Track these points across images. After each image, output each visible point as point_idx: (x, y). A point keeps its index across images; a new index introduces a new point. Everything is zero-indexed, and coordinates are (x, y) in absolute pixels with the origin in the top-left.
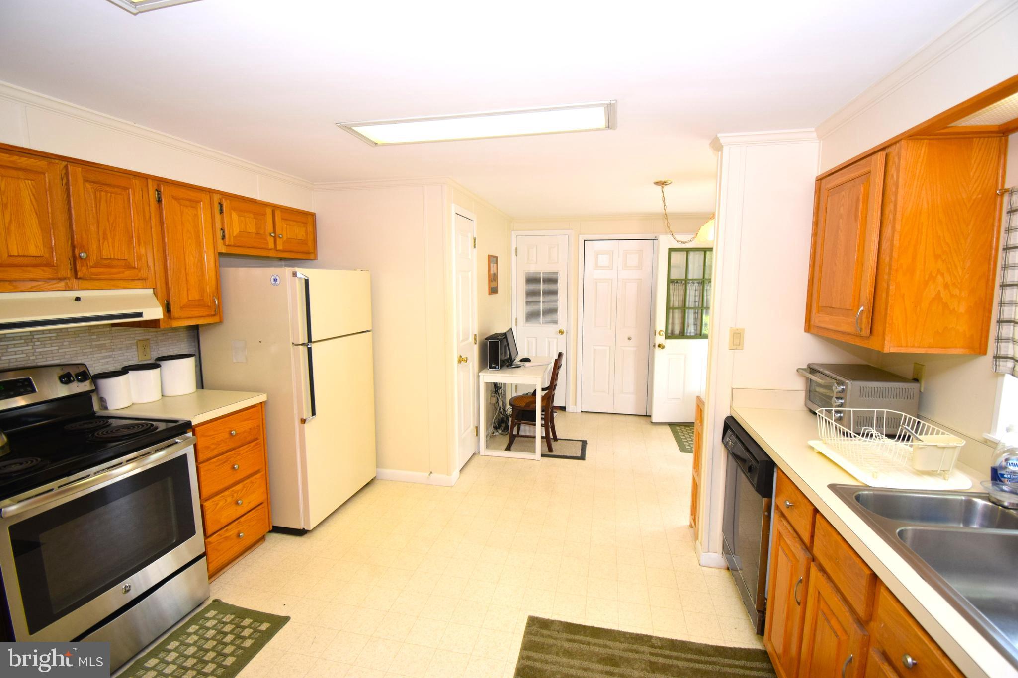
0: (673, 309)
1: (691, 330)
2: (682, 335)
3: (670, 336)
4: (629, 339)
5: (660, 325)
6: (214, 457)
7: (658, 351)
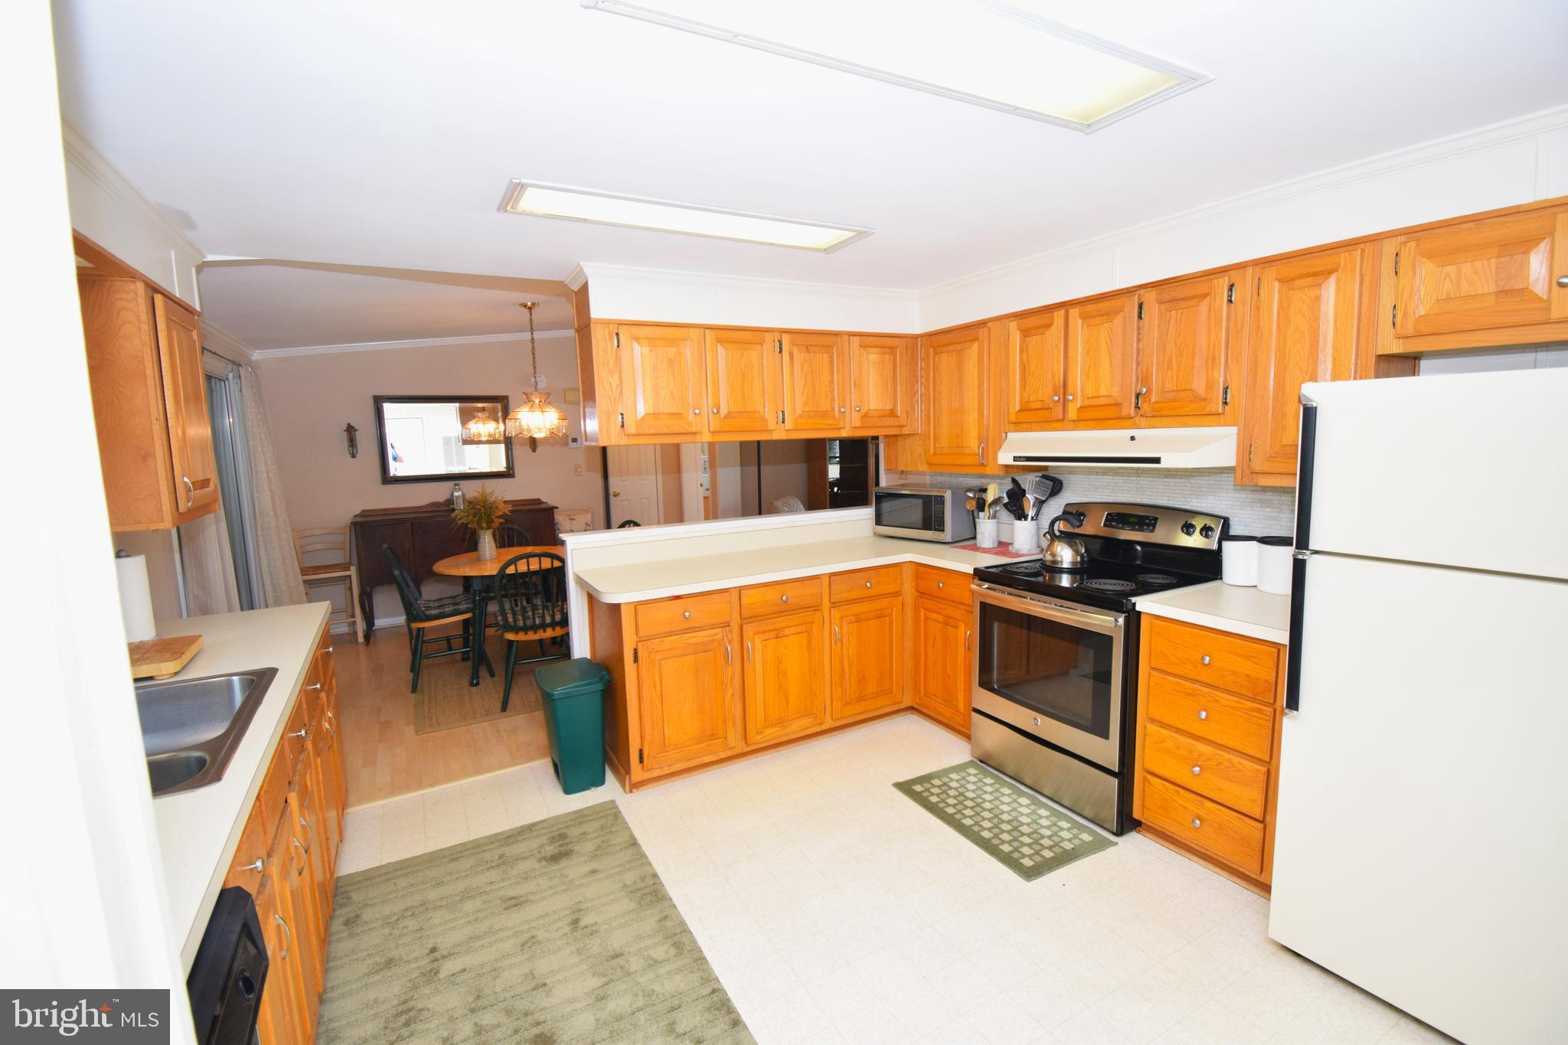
6: (1175, 675)
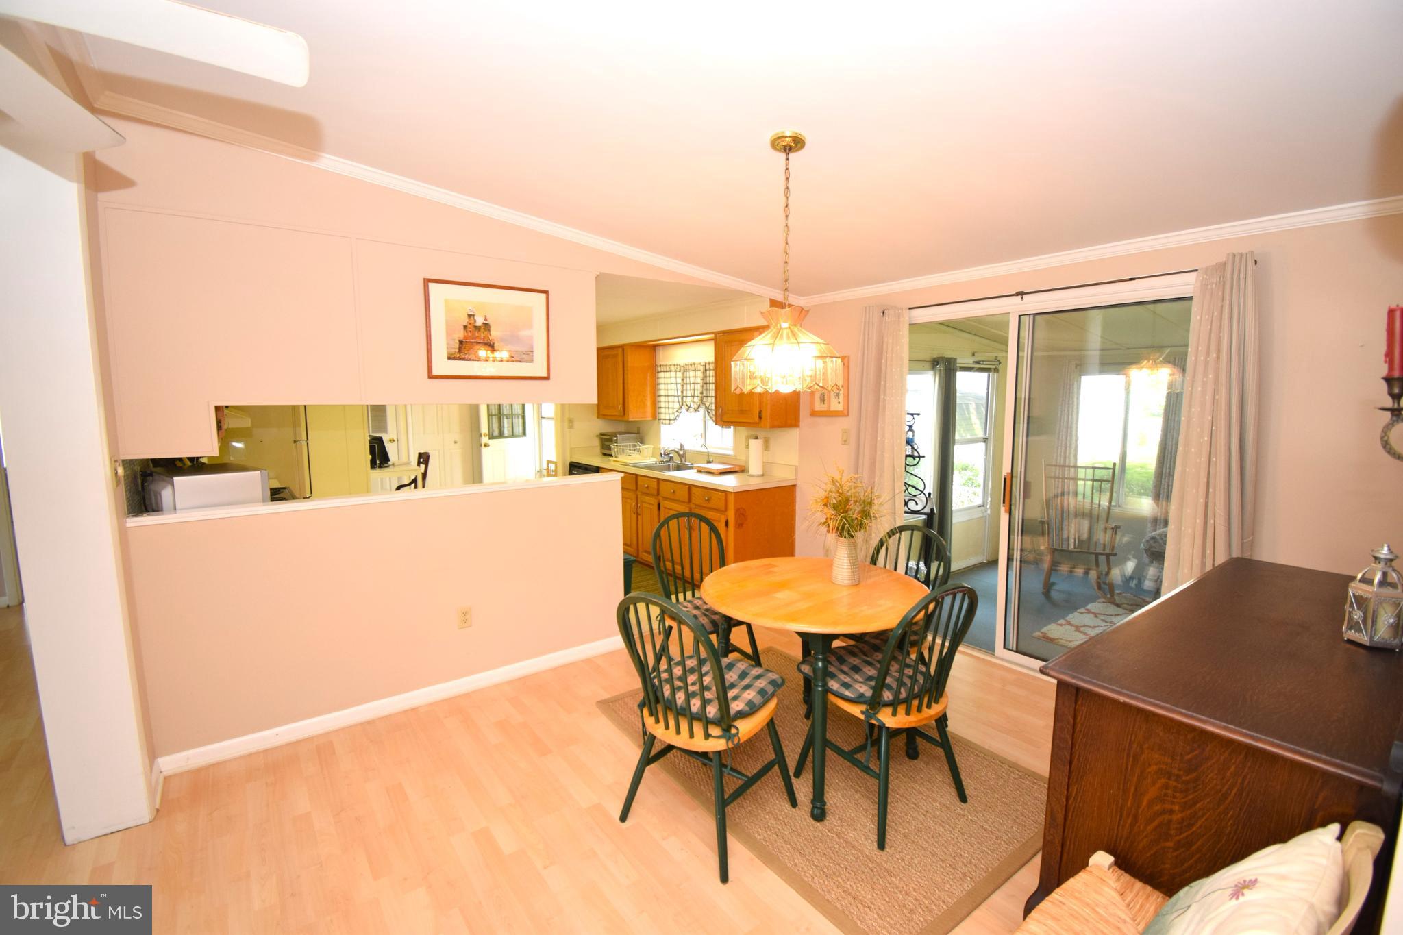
0: (492, 415)
1: (506, 432)
2: (501, 435)
3: (491, 437)
4: (455, 442)
5: (484, 429)
7: (484, 450)
